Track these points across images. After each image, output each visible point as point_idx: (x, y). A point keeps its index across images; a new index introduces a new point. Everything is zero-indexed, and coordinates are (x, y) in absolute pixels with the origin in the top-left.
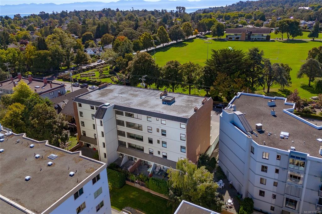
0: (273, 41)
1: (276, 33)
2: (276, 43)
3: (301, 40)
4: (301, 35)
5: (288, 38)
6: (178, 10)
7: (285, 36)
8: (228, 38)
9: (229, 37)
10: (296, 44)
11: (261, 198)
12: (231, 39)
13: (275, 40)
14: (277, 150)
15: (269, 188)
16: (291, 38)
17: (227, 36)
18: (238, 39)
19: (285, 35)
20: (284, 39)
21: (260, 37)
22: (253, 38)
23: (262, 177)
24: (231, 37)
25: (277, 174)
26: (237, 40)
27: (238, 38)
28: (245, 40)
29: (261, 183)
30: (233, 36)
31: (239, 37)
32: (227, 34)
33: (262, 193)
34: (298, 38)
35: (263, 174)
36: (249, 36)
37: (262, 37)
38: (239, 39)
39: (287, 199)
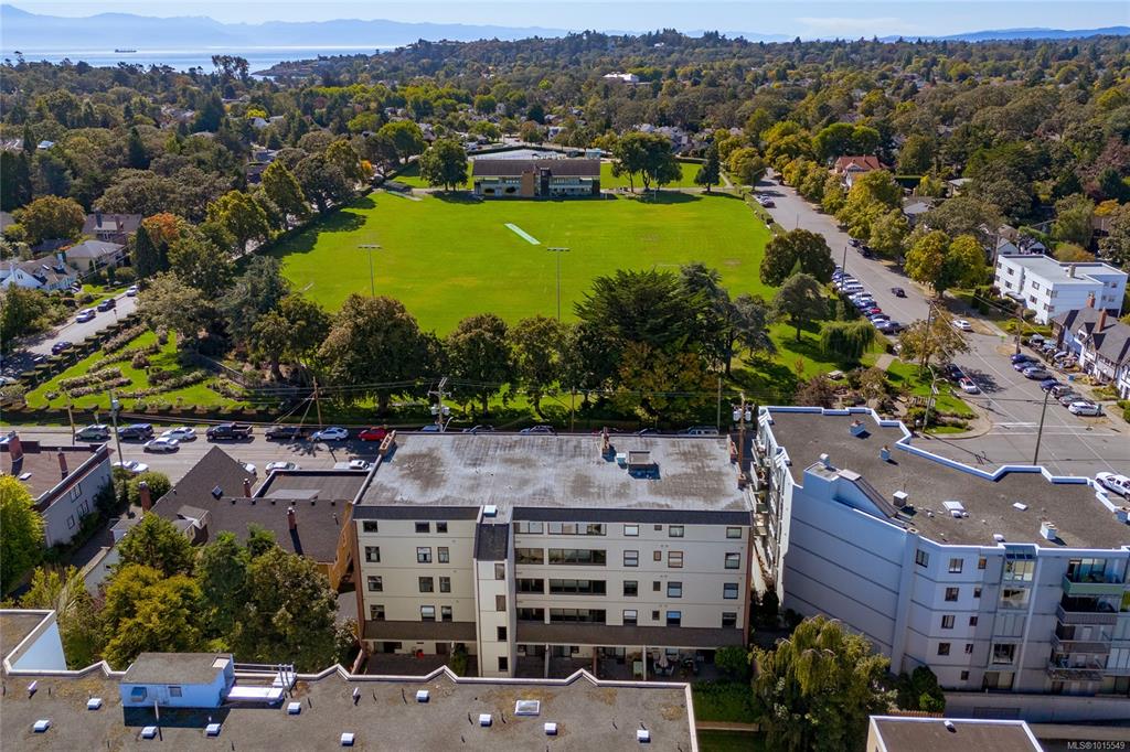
0: (611, 197)
1: (616, 174)
2: (622, 202)
3: (678, 193)
4: (678, 177)
5: (647, 185)
6: (222, 67)
7: (638, 182)
8: (482, 192)
9: (484, 186)
10: (674, 205)
11: (943, 659)
12: (493, 194)
13: (614, 192)
14: (980, 549)
15: (961, 632)
16: (654, 185)
17: (477, 184)
18: (513, 194)
19: (638, 177)
20: (636, 190)
21: (576, 187)
22: (556, 190)
23: (945, 614)
24: (492, 186)
25: (978, 599)
26: (508, 194)
27: (511, 190)
28: (532, 195)
29: (944, 626)
30: (496, 182)
31: (516, 186)
32: (478, 178)
33: (944, 649)
34: (672, 187)
35: (951, 604)
36: (545, 184)
37: (580, 187)
38: (517, 193)
39: (997, 647)
